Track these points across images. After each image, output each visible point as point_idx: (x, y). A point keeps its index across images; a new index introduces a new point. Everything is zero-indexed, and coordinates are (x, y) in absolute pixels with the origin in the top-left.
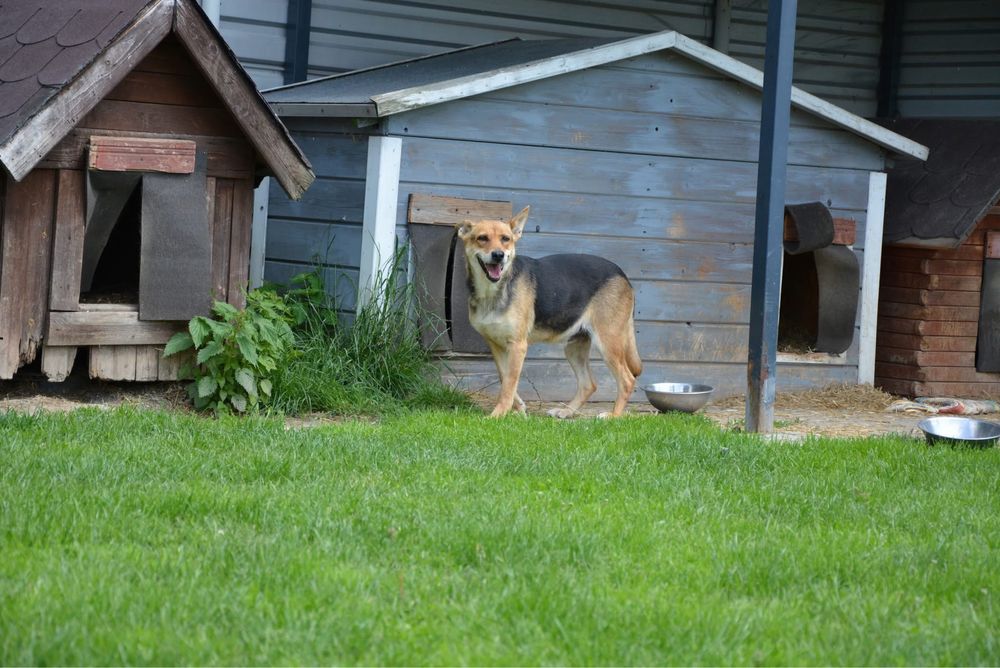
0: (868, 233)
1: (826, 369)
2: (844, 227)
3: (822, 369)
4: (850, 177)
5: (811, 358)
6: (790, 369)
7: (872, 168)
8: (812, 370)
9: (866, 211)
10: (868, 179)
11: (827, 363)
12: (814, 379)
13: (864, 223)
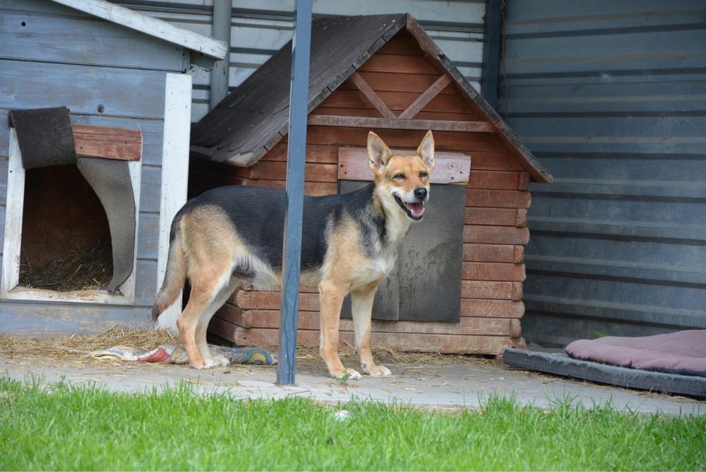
0: (167, 147)
1: (102, 310)
2: (121, 138)
3: (96, 310)
4: (135, 79)
5: (75, 297)
6: (42, 309)
7: (167, 68)
8: (79, 310)
9: (163, 120)
10: (164, 81)
11: (102, 302)
12: (85, 322)
13: (159, 135)
